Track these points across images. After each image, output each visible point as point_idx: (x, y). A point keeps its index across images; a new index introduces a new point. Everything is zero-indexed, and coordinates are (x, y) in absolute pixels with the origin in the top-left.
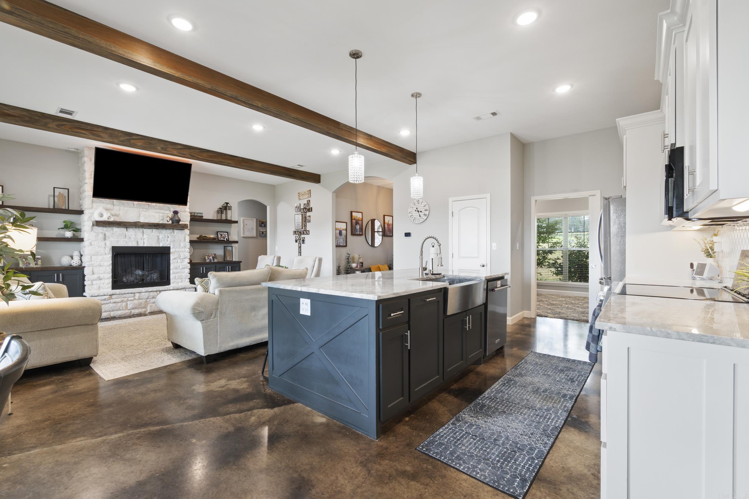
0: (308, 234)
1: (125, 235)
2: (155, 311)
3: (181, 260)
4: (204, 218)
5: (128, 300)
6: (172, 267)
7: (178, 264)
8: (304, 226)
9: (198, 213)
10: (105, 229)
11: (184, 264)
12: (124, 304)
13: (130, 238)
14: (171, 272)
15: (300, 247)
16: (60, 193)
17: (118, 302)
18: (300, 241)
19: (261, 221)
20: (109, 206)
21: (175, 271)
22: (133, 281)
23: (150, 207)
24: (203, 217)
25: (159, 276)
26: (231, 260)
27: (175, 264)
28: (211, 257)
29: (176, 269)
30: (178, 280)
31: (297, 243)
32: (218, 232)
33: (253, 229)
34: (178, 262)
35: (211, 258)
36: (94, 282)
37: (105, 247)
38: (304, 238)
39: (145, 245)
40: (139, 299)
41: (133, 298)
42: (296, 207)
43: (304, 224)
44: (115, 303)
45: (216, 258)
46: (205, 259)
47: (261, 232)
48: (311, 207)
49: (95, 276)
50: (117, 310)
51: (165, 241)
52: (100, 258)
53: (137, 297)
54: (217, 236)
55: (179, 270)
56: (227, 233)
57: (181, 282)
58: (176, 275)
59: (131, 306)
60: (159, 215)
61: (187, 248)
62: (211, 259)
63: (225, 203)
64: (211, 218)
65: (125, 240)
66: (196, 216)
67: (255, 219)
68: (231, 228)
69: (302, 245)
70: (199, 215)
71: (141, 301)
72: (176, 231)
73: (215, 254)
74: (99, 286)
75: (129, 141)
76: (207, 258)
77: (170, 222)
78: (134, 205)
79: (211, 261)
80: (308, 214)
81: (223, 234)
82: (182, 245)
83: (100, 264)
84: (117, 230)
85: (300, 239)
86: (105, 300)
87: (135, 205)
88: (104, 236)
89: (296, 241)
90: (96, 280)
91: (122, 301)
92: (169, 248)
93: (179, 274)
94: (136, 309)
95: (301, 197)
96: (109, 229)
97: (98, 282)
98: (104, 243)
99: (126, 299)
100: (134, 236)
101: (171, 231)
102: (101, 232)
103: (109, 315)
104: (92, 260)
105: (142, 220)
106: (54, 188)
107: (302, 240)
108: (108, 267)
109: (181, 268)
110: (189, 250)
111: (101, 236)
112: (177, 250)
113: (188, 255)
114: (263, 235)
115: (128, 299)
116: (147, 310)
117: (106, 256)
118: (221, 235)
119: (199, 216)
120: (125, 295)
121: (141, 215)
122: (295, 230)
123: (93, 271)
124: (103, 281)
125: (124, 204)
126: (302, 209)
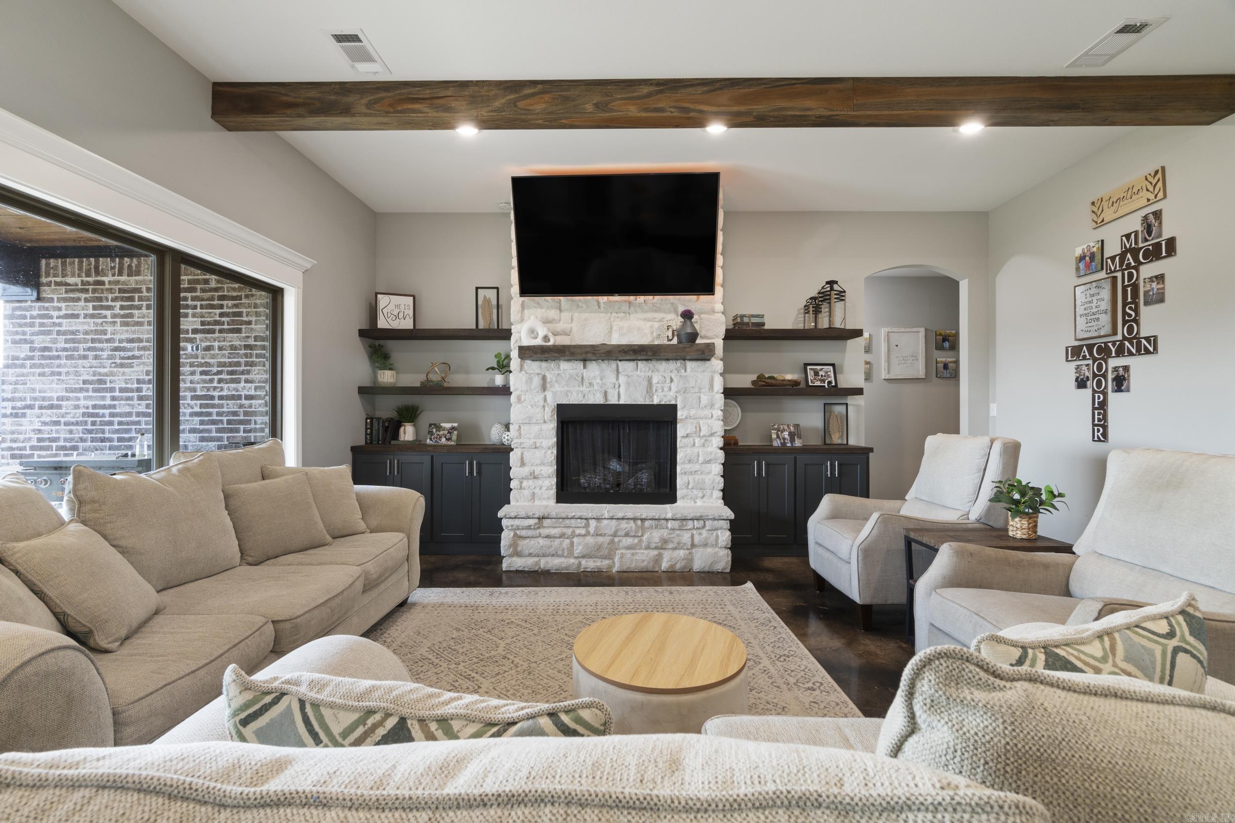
0: (1147, 352)
1: (582, 378)
2: (632, 570)
3: (703, 441)
4: (766, 327)
5: (573, 535)
6: (680, 456)
7: (696, 450)
8: (1125, 322)
9: (753, 316)
10: (544, 364)
11: (710, 449)
12: (567, 541)
13: (590, 384)
14: (679, 469)
15: (1103, 405)
16: (485, 296)
17: (555, 537)
18: (1099, 384)
19: (940, 335)
20: (553, 313)
21: (688, 467)
22: (599, 487)
23: (632, 309)
24: (763, 324)
25: (652, 477)
26: (845, 442)
27: (689, 451)
28: (786, 434)
29: (690, 461)
30: (695, 492)
31: (1087, 393)
32: (806, 365)
33: (915, 357)
34: (694, 444)
35: (787, 436)
36: (525, 484)
37: (544, 407)
38: (1126, 368)
39: (622, 402)
40: (597, 535)
41: (583, 531)
42: (1082, 258)
43: (1124, 313)
44: (548, 537)
45: (800, 437)
46: (771, 440)
47: (941, 365)
48: (1166, 235)
49: (526, 471)
50: (553, 555)
51: (666, 390)
52: (536, 428)
53: (592, 529)
54: (803, 376)
55: (697, 467)
56: (831, 368)
57: (703, 497)
58: (690, 478)
59: (580, 548)
60: (651, 327)
61: (716, 407)
62: (784, 439)
63: (827, 283)
64: (791, 328)
65: (581, 389)
66: (747, 324)
67: (922, 331)
68: (844, 351)
69: (1113, 398)
70: (754, 320)
71: (600, 539)
72: (690, 365)
73: (797, 426)
74: (534, 493)
75: (515, 106)
76: (774, 436)
77: (675, 341)
78: (599, 307)
79: (784, 444)
80: (1148, 270)
81: (821, 370)
82: (705, 399)
83: (535, 443)
84: (567, 367)
85: (1105, 376)
86: (529, 527)
87: (602, 305)
88: (541, 382)
89: (1081, 384)
90: (526, 478)
91: (562, 536)
92: (674, 408)
93: (697, 477)
94: (591, 557)
95: (1108, 215)
96: (552, 365)
97: (531, 482)
98: (542, 396)
99: (569, 531)
100: (598, 380)
101: (679, 363)
102: (537, 371)
103: (537, 563)
104: (520, 434)
105: (617, 339)
106: (477, 288)
107: (1110, 376)
108: (550, 452)
109: (701, 459)
110: (720, 413)
111: (537, 381)
112: (693, 412)
113: (719, 427)
114: (946, 374)
115: (574, 531)
116: (614, 562)
117: (545, 427)
118: (816, 373)
119: (753, 324)
120: (567, 521)
121: (615, 328)
122: (1077, 343)
123: (522, 459)
124: (540, 482)
125: (580, 304)
126: (1113, 258)
